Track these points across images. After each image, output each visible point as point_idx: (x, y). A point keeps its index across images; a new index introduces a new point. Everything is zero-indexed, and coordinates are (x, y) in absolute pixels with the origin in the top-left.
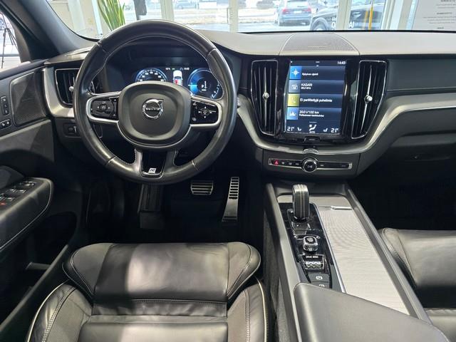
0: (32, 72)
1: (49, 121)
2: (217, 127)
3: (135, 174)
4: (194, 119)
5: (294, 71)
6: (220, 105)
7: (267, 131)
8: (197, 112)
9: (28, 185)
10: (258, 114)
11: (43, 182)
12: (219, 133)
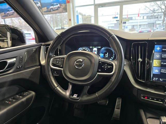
0: (37, 47)
1: (40, 67)
2: (112, 75)
3: (66, 96)
4: (100, 70)
5: (158, 48)
6: (115, 63)
7: (140, 79)
8: (102, 66)
9: (25, 94)
10: (135, 69)
11: (31, 93)
12: (113, 79)
